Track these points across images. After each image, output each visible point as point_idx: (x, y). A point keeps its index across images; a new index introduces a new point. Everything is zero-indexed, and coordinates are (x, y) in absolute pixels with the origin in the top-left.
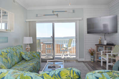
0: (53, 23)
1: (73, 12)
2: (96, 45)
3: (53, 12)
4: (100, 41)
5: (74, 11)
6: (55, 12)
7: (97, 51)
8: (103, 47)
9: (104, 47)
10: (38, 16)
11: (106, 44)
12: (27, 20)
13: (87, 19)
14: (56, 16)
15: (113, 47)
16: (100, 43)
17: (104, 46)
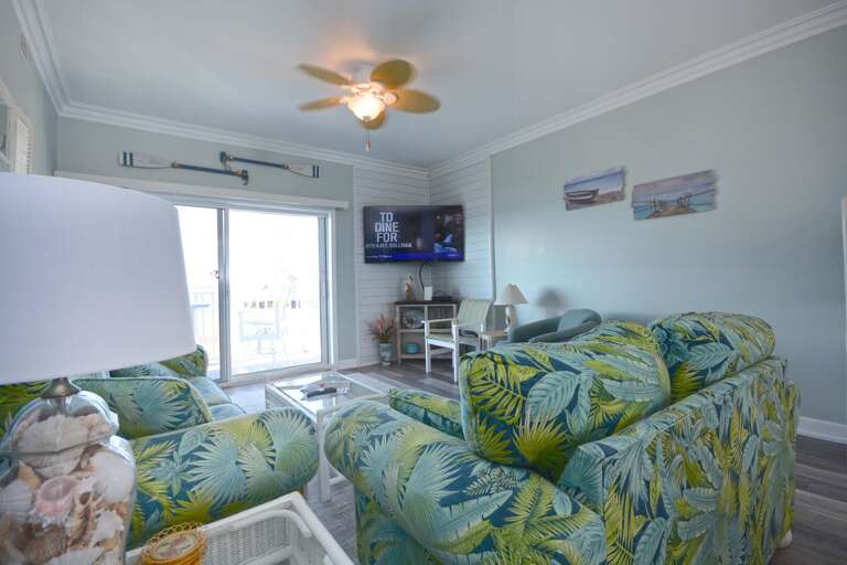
0: (220, 210)
3: (224, 157)
5: (316, 172)
6: (236, 159)
7: (403, 326)
9: (426, 309)
10: (135, 163)
11: (429, 299)
14: (240, 179)
15: (454, 306)
16: (408, 297)
17: (426, 307)
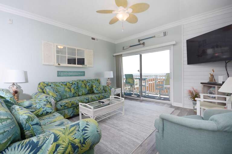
1: (164, 36)
2: (201, 83)
4: (212, 76)
8: (215, 87)
12: (115, 55)
13: (187, 41)
